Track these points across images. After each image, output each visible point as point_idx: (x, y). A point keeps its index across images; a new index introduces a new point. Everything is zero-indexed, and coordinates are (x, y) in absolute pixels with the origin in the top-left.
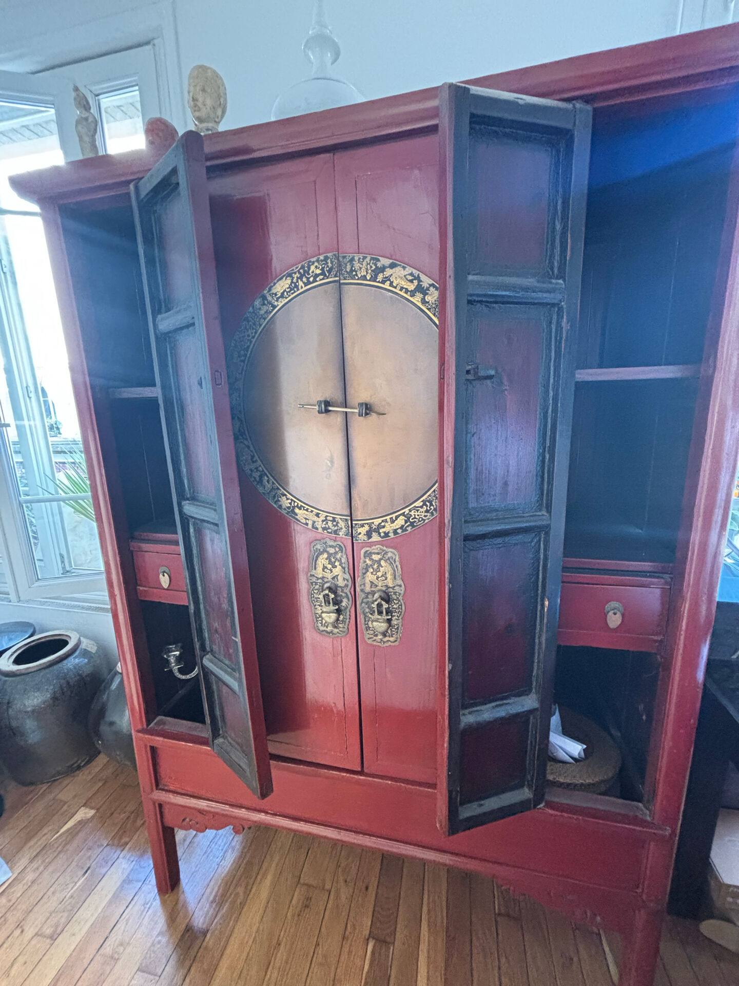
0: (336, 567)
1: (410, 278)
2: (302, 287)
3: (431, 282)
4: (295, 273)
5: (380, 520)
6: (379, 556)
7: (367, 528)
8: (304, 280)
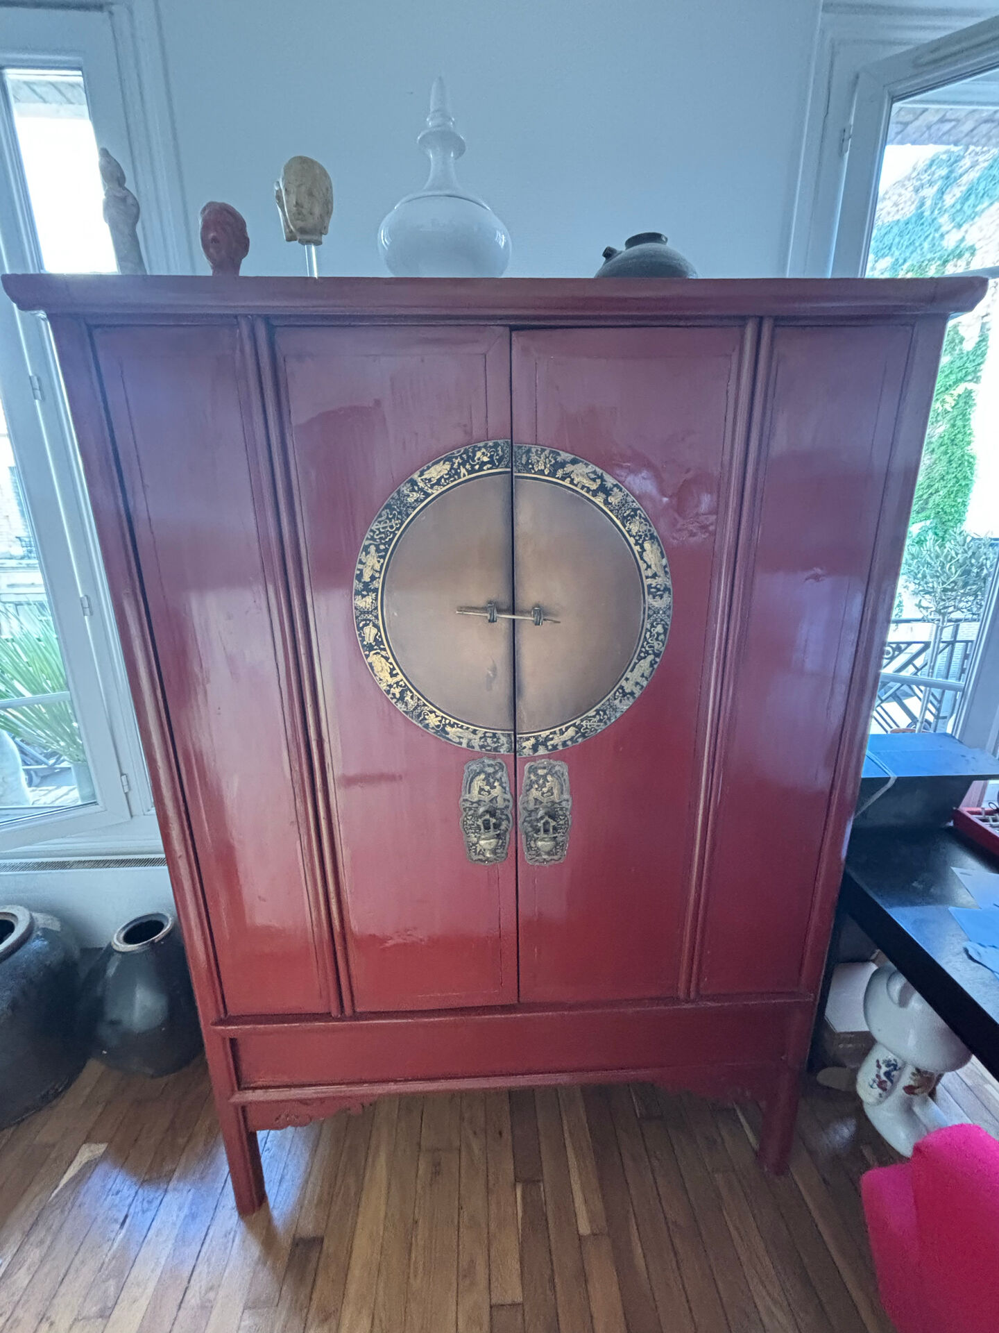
0: (495, 787)
1: (593, 476)
2: (464, 475)
3: (615, 482)
4: (456, 458)
5: (548, 732)
6: (545, 771)
7: (533, 741)
8: (468, 466)
